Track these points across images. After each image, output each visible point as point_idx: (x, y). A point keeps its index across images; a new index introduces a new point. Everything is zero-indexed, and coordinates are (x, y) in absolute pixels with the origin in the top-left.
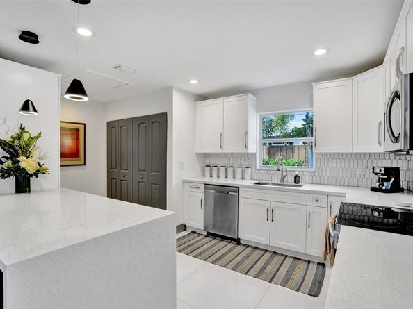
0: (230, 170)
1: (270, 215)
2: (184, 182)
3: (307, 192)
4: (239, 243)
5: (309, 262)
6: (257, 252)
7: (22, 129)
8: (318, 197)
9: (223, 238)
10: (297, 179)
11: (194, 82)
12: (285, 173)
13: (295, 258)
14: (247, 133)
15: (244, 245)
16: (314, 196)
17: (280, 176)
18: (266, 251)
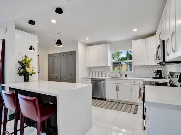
0: (100, 73)
1: (117, 89)
2: (82, 78)
3: (131, 80)
4: (105, 100)
5: (132, 105)
6: (113, 103)
7: (26, 57)
8: (135, 81)
9: (99, 99)
10: (126, 76)
11: (87, 39)
12: (122, 74)
13: (127, 104)
14: (107, 59)
15: (108, 101)
16: (133, 81)
17: (120, 75)
18: (116, 102)
